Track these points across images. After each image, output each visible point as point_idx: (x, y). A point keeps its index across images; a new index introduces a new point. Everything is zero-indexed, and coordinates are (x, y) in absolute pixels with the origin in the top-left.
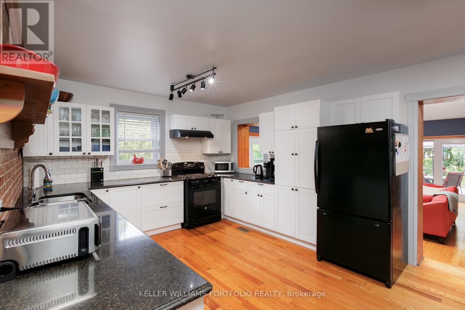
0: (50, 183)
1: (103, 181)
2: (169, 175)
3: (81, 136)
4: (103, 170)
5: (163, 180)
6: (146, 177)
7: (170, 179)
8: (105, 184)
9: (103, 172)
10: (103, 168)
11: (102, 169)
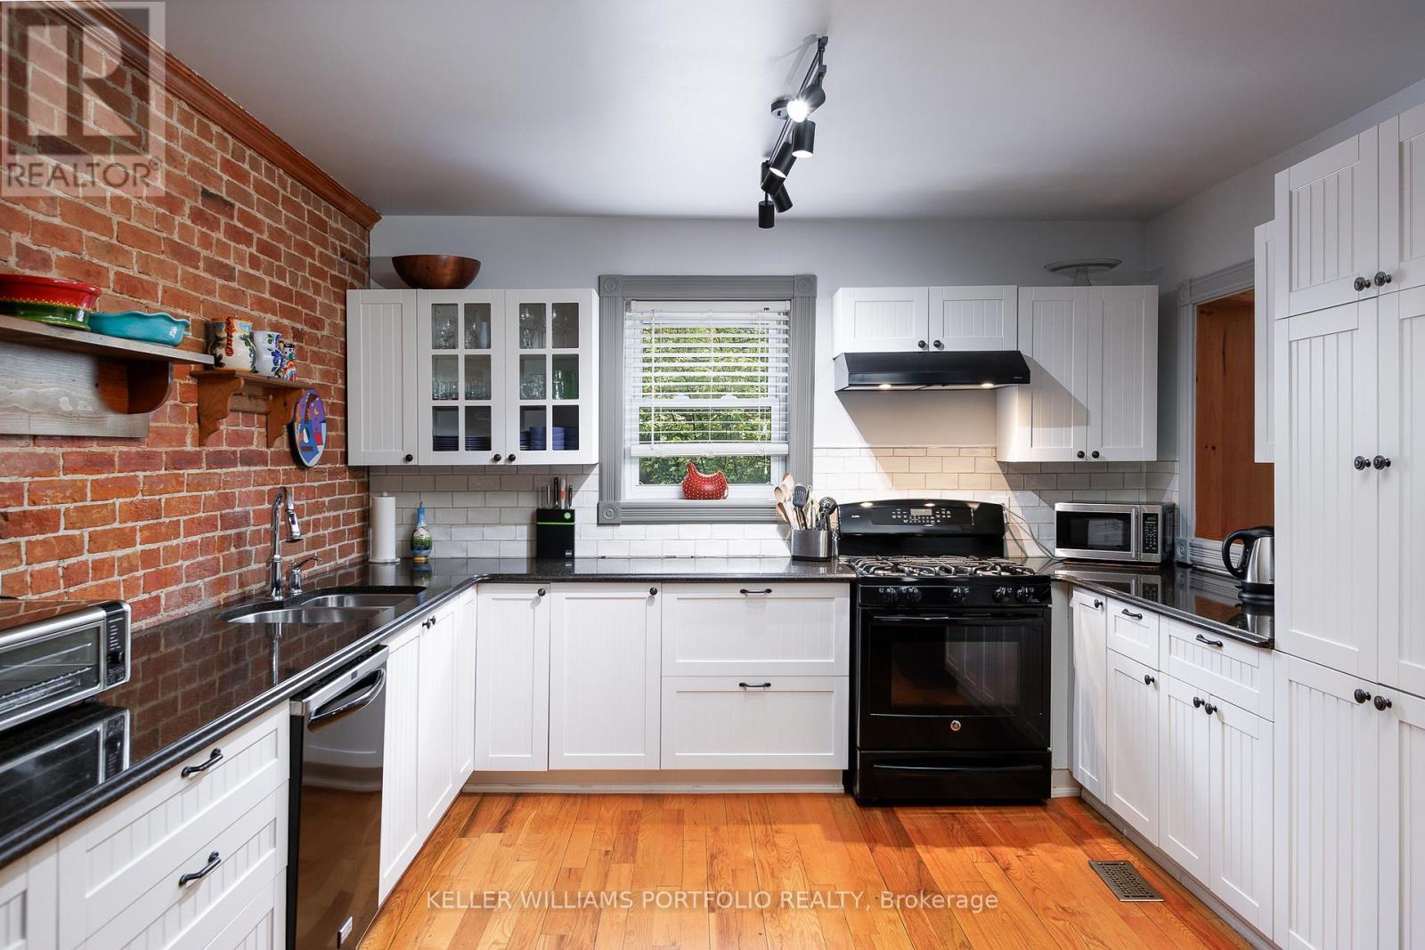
0: (425, 552)
1: (572, 558)
2: (817, 551)
3: (488, 397)
4: (572, 519)
5: (796, 571)
6: (732, 553)
7: (822, 570)
8: (580, 568)
9: (573, 526)
10: (572, 512)
11: (567, 516)
